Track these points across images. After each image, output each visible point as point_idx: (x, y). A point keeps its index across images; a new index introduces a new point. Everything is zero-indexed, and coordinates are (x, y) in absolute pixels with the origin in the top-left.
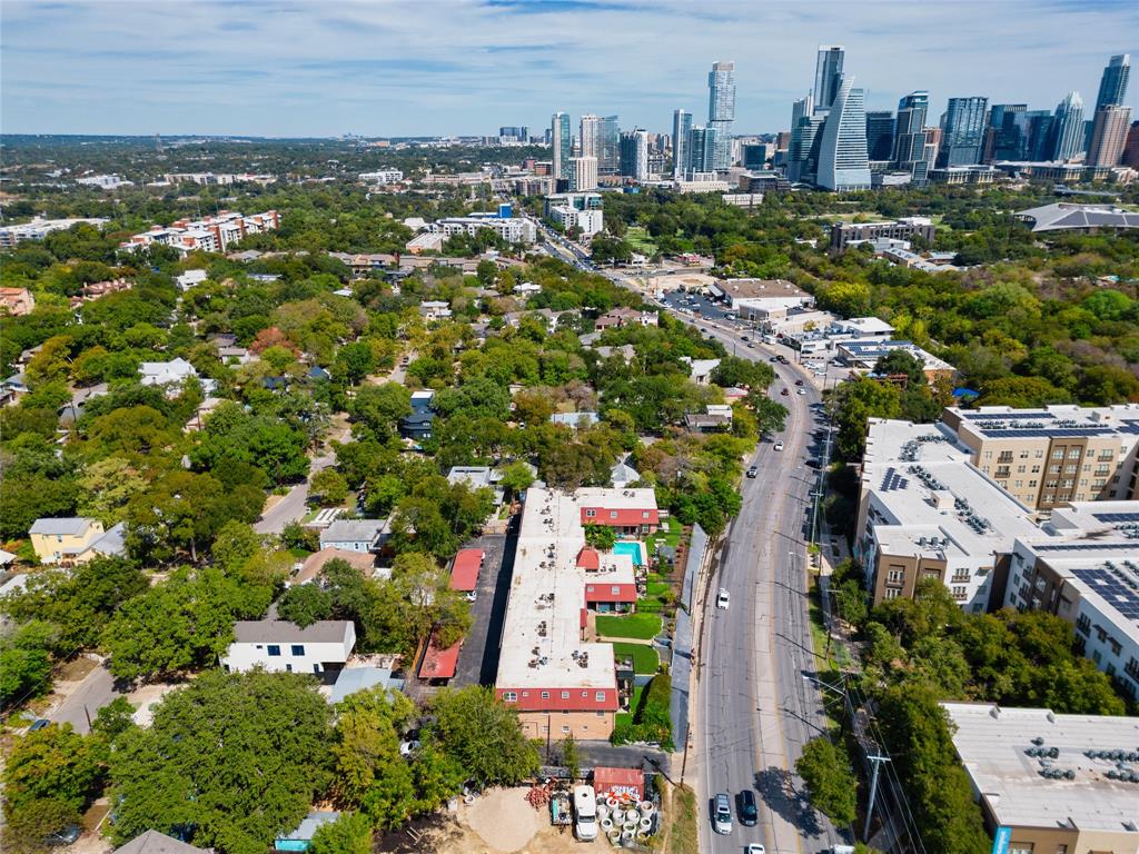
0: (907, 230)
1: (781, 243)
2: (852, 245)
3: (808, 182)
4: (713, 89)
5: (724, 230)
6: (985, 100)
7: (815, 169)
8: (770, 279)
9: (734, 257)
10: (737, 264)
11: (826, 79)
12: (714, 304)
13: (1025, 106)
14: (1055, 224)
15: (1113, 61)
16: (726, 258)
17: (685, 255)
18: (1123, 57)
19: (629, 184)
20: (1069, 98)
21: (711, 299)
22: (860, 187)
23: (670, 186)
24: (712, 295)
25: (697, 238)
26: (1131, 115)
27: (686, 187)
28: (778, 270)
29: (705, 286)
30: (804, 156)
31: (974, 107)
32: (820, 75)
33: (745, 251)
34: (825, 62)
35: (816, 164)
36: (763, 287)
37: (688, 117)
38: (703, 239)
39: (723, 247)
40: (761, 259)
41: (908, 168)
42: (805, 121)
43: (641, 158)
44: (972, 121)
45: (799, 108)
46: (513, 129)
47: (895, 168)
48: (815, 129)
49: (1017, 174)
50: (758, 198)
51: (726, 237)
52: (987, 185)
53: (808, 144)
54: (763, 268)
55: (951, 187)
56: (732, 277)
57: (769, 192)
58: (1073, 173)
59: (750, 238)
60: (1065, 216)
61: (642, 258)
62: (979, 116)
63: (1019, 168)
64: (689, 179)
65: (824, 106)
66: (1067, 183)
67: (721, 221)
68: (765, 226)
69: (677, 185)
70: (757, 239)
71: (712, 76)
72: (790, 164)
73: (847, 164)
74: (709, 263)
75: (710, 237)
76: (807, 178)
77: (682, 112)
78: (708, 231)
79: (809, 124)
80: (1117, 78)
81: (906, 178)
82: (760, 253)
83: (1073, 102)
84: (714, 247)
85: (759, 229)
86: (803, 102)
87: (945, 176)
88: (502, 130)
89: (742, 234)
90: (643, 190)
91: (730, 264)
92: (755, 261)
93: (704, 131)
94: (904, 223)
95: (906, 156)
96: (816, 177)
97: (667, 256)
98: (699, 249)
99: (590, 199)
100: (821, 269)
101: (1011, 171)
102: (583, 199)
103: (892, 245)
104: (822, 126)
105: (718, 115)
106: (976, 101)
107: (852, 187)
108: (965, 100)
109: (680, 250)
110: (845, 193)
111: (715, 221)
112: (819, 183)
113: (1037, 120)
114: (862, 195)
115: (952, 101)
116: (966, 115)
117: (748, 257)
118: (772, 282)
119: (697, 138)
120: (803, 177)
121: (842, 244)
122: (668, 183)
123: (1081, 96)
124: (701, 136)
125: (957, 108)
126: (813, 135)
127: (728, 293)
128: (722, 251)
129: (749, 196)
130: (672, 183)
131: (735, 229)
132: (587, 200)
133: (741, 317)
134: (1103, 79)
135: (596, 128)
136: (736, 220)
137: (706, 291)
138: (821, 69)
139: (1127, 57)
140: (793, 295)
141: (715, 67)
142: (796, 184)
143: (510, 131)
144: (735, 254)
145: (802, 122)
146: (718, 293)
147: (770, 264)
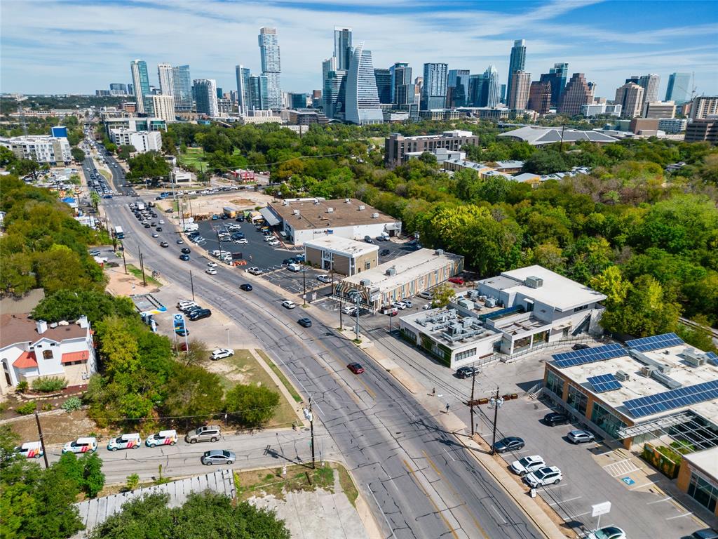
0: (456, 142)
1: (336, 158)
2: (413, 157)
3: (339, 118)
4: (262, 47)
5: (279, 147)
6: (446, 65)
7: (343, 110)
8: (335, 198)
9: (290, 172)
10: (295, 180)
11: (342, 51)
12: (268, 238)
13: (469, 71)
14: (539, 140)
15: (516, 43)
16: (282, 174)
17: (238, 171)
18: (522, 41)
19: (204, 119)
20: (490, 68)
21: (265, 229)
22: (376, 121)
23: (236, 120)
24: (265, 223)
25: (252, 153)
26: (531, 78)
27: (247, 119)
28: (343, 186)
29: (257, 209)
30: (334, 100)
31: (440, 70)
32: (337, 47)
33: (302, 165)
34: (340, 39)
35: (344, 106)
36: (331, 210)
37: (247, 71)
38: (259, 155)
39: (277, 163)
40: (321, 174)
41: (406, 109)
42: (332, 75)
43: (212, 99)
44: (440, 79)
45: (326, 65)
46: (121, 85)
47: (397, 108)
48: (340, 80)
49: (471, 114)
50: (305, 128)
51: (280, 152)
52: (457, 121)
53: (336, 91)
54: (326, 185)
55: (435, 122)
56: (290, 196)
57: (312, 124)
58: (505, 114)
59: (305, 154)
60: (544, 134)
61: (188, 175)
62: (444, 76)
63: (471, 111)
64: (251, 114)
65: (342, 68)
66: (503, 119)
67: (275, 139)
68: (317, 143)
69: (241, 118)
70: (312, 155)
71: (261, 38)
72: (325, 106)
73: (366, 104)
74: (263, 179)
75: (265, 153)
76: (338, 116)
77: (241, 67)
78: (263, 148)
79: (336, 77)
80: (519, 54)
81: (405, 116)
82: (318, 167)
83: (492, 71)
84: (269, 162)
85: (312, 145)
86: (329, 61)
87: (430, 114)
88: (111, 85)
89: (296, 150)
90: (214, 124)
91: (286, 179)
92: (315, 176)
93: (259, 78)
94: (451, 135)
95: (404, 101)
96: (344, 115)
97: (219, 173)
98: (254, 166)
99: (152, 122)
100: (390, 184)
101: (468, 113)
102: (146, 122)
103: (450, 156)
104: (345, 79)
105: (268, 67)
106: (441, 66)
107: (371, 122)
108: (434, 65)
109: (233, 166)
110: (367, 126)
111: (268, 139)
112: (347, 119)
113: (475, 81)
114: (379, 126)
115: (426, 65)
116: (435, 75)
117: (306, 172)
118: (338, 202)
119: (254, 84)
120: (335, 115)
121: (399, 157)
122: (235, 118)
123: (496, 68)
124: (256, 82)
125: (430, 70)
126: (339, 84)
127: (286, 221)
128: (277, 166)
129: (299, 126)
130: (238, 119)
131: (289, 146)
132: (149, 123)
133: (309, 263)
134: (511, 55)
135: (171, 75)
136: (289, 139)
137: (257, 216)
138: (337, 43)
139: (524, 41)
140: (372, 220)
141: (262, 31)
142: (330, 120)
143: (118, 87)
144: (291, 168)
145: (329, 76)
146: (273, 220)
147: (334, 178)
